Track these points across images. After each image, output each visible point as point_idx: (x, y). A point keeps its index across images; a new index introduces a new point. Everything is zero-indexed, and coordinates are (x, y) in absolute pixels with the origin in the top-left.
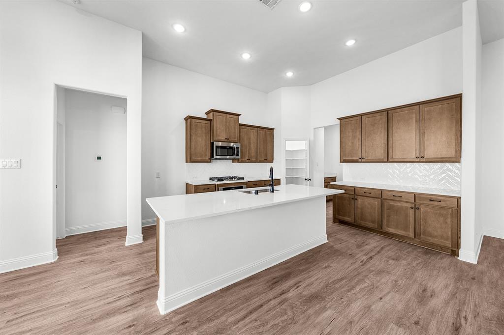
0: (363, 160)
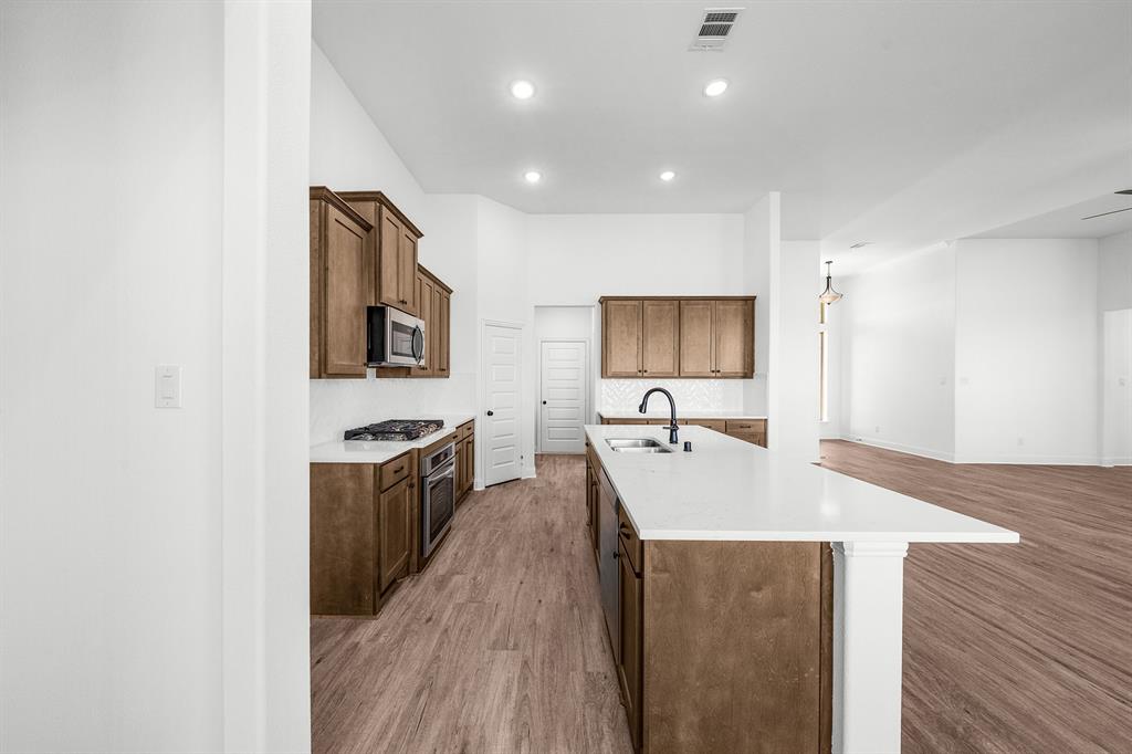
0: (645, 374)
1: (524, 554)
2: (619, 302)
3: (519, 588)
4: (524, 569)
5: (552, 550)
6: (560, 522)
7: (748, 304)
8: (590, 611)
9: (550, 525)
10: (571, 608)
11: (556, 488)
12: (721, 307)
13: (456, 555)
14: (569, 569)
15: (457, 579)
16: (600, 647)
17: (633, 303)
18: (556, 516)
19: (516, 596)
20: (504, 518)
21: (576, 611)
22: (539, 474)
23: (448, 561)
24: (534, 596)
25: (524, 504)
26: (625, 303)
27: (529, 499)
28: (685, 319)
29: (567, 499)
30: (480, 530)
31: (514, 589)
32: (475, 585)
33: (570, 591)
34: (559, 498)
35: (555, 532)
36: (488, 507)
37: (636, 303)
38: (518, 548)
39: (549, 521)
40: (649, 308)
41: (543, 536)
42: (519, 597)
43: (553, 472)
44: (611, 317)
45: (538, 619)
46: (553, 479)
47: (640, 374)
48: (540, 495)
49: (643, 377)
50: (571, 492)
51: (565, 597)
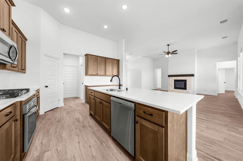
1: (74, 132)
2: (91, 56)
3: (79, 145)
4: (77, 137)
5: (83, 127)
6: (81, 117)
7: (118, 61)
8: (108, 142)
9: (78, 119)
10: (102, 144)
11: (73, 107)
12: (114, 61)
13: (42, 143)
14: (93, 131)
15: (47, 154)
16: (118, 152)
17: (95, 57)
18: (78, 115)
19: (80, 149)
20: (59, 121)
21: (104, 144)
22: (65, 105)
23: (39, 148)
24: (86, 145)
25: (64, 115)
26: (93, 56)
27: (65, 113)
28: (107, 63)
29: (79, 110)
30: (49, 129)
31: (77, 147)
32: (59, 153)
33: (98, 138)
34: (76, 110)
35: (81, 121)
36: (49, 119)
37: (96, 57)
38: (70, 130)
39: (77, 118)
40: (99, 59)
41: (77, 123)
42: (81, 148)
43: (69, 103)
44: (89, 60)
45: (94, 154)
46: (71, 105)
47: (97, 75)
48: (69, 111)
49: (97, 76)
50: (79, 108)
51: (97, 141)
